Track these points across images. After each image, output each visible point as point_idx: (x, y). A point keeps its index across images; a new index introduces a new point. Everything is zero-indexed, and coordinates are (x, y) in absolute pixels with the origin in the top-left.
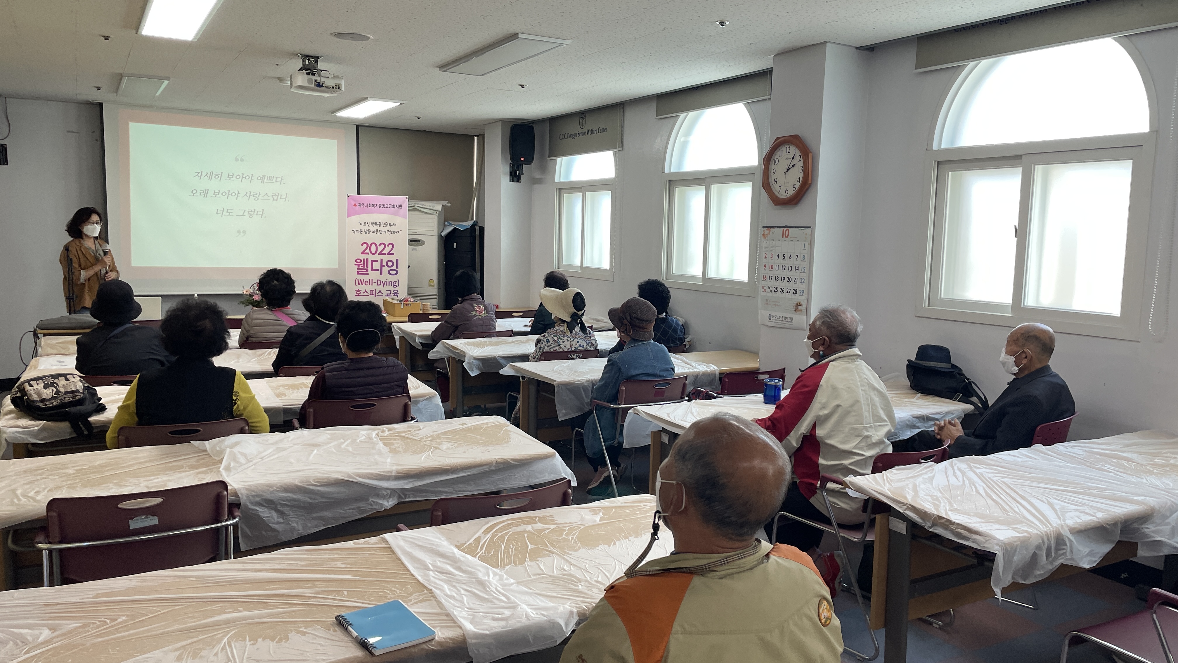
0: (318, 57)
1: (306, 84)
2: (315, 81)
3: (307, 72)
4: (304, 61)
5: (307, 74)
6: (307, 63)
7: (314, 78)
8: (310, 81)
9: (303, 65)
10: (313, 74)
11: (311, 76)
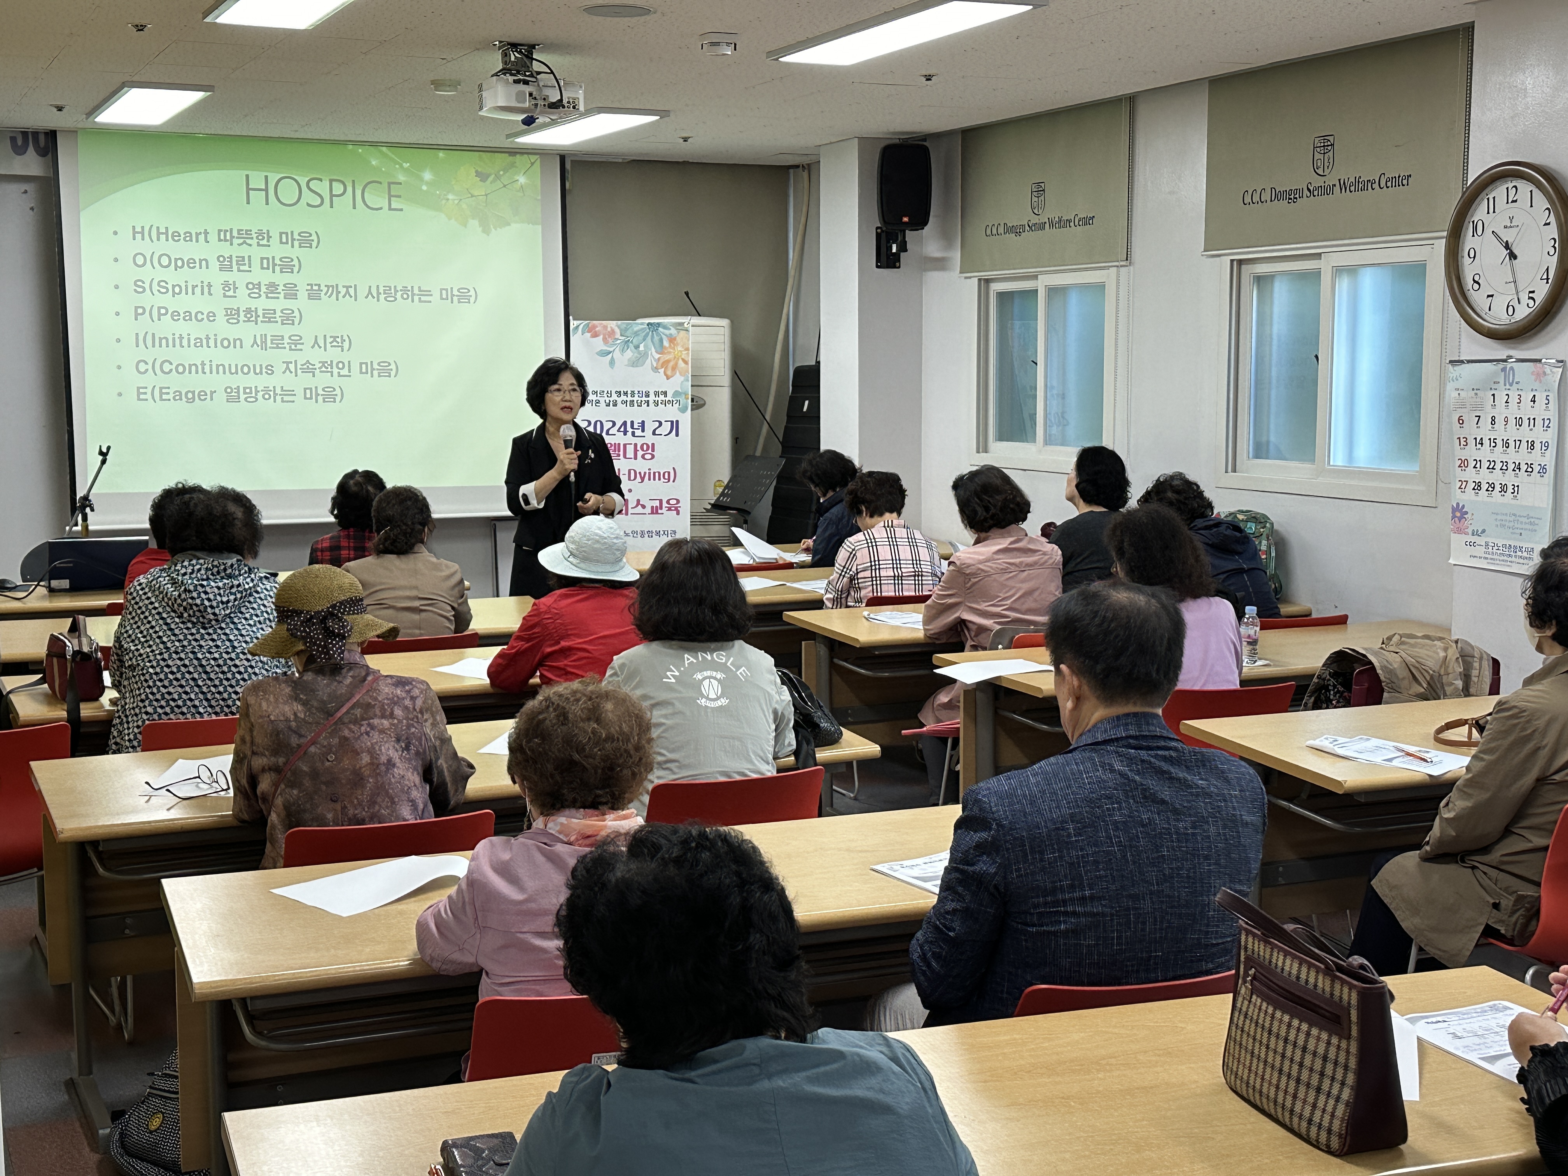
0: (533, 47)
1: (514, 104)
2: (531, 95)
3: (516, 78)
4: (505, 55)
5: (515, 82)
6: (513, 58)
7: (527, 89)
8: (520, 97)
9: (505, 63)
10: (526, 83)
11: (521, 87)
